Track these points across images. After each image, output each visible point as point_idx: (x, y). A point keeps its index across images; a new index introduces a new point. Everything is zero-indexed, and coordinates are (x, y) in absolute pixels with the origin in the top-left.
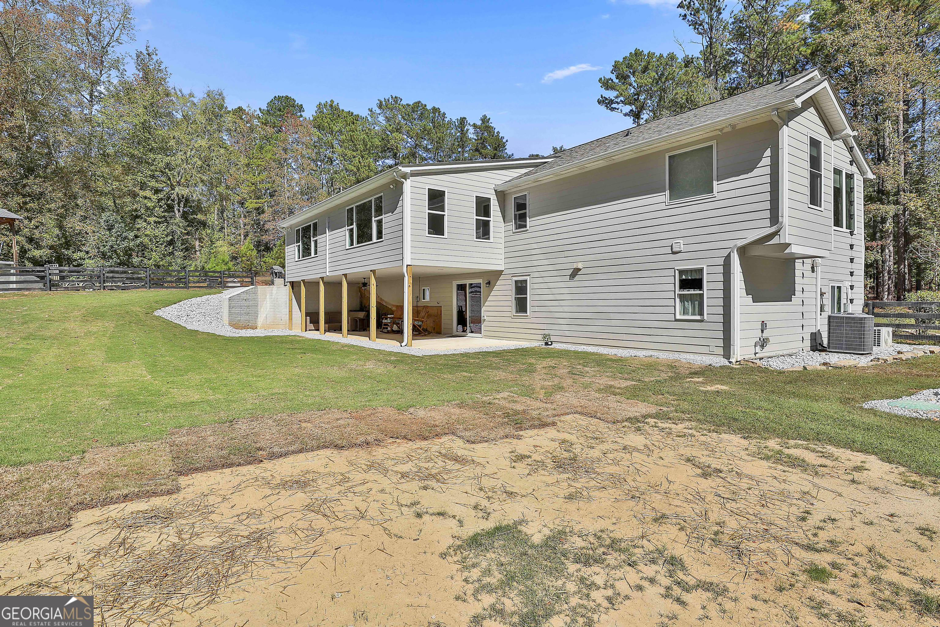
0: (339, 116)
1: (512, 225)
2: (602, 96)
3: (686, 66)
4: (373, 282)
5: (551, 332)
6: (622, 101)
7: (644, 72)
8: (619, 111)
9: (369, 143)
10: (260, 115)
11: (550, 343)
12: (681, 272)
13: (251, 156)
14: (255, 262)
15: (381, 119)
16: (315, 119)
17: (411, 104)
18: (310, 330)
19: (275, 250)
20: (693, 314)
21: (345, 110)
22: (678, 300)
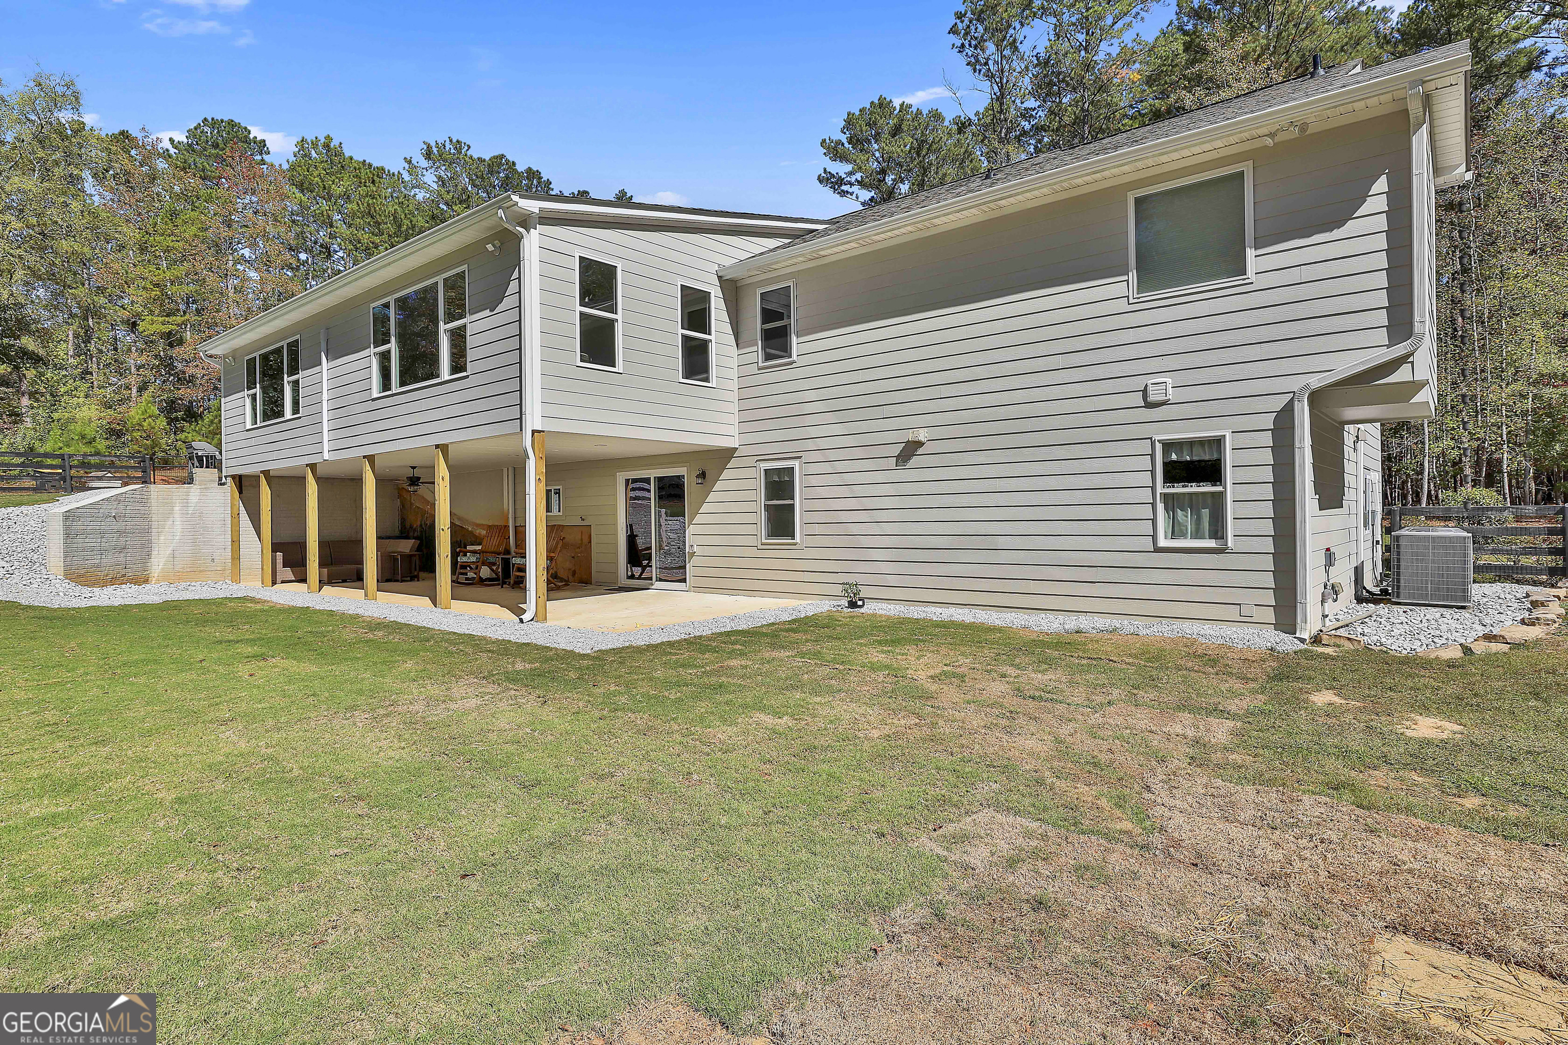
0: (342, 167)
1: (755, 352)
2: (825, 170)
3: (960, 131)
4: (442, 472)
5: (860, 579)
6: (858, 182)
7: (893, 136)
8: (854, 197)
9: (406, 222)
10: (172, 151)
11: (860, 603)
12: (1168, 446)
13: (151, 230)
14: (163, 441)
15: (430, 178)
16: (292, 168)
17: (487, 159)
18: (283, 582)
19: (208, 418)
20: (1197, 535)
21: (355, 158)
22: (1160, 507)
